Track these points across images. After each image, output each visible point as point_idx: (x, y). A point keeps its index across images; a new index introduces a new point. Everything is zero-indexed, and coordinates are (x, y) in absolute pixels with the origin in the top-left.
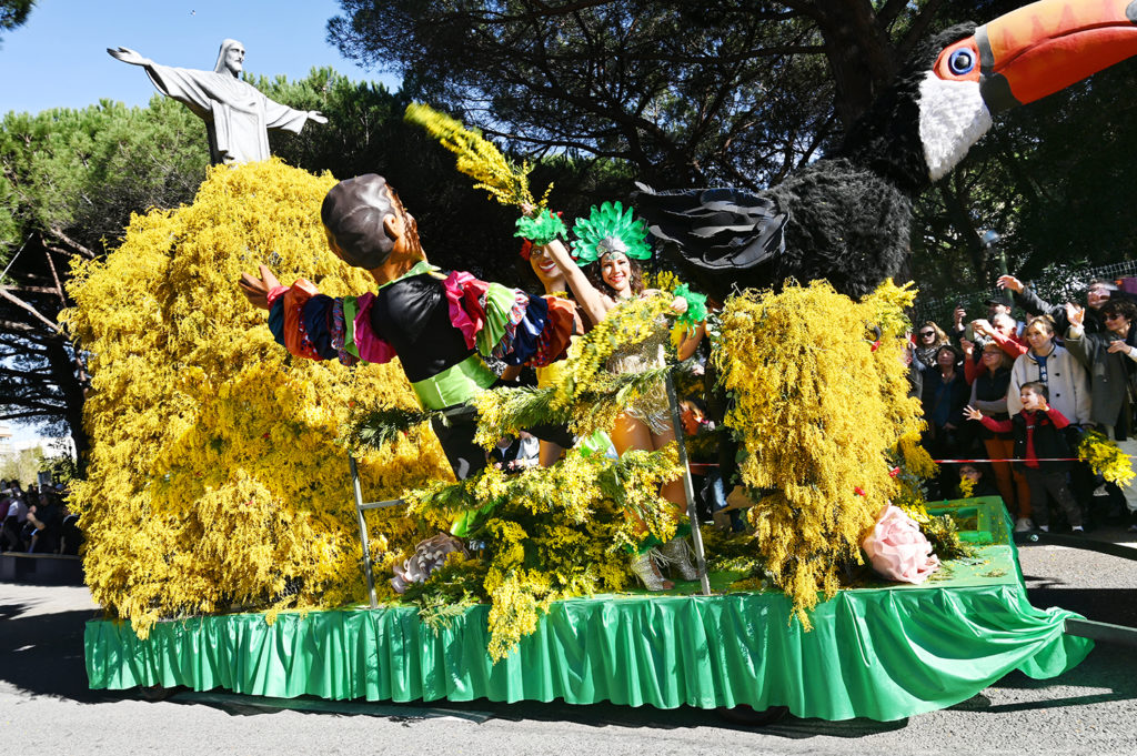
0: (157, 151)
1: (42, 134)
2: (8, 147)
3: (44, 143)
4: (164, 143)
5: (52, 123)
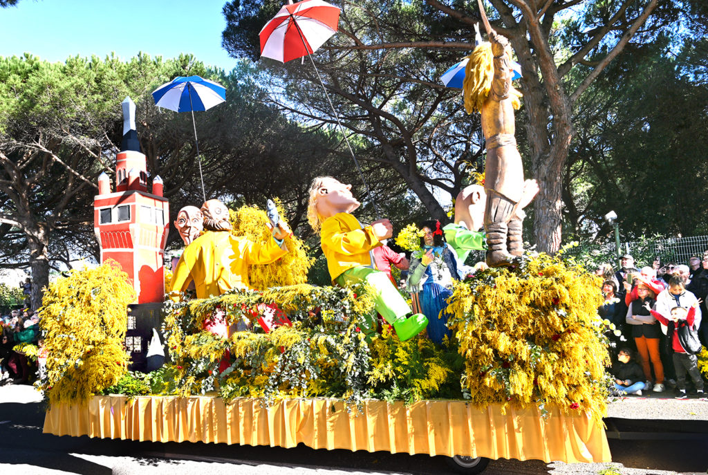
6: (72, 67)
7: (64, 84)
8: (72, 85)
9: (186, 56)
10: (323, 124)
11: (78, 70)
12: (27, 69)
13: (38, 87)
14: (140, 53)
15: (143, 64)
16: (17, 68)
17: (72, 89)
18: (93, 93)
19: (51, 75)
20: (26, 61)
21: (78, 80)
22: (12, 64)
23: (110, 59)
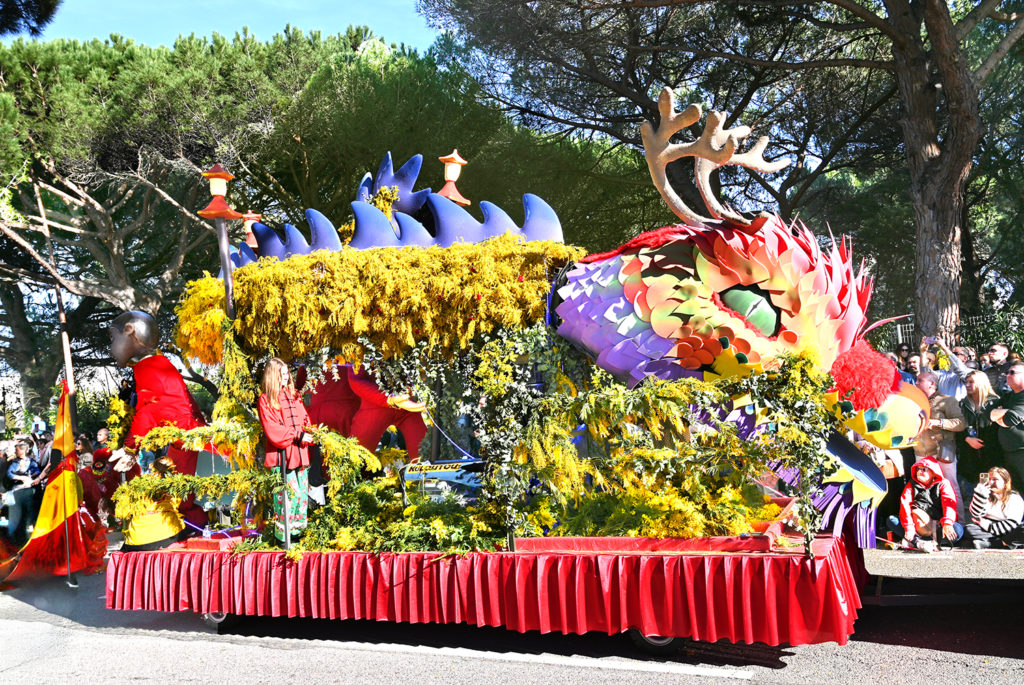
0: (191, 96)
1: (50, 66)
2: (17, 75)
3: (51, 75)
4: (196, 89)
5: (60, 55)
6: (184, 53)
7: (174, 81)
8: (186, 82)
9: (358, 30)
10: (571, 130)
11: (193, 58)
12: (117, 58)
13: (134, 85)
14: (288, 28)
15: (293, 45)
16: (101, 59)
17: (186, 87)
18: (219, 93)
19: (154, 67)
20: (114, 47)
21: (195, 73)
22: (93, 52)
23: (242, 38)
